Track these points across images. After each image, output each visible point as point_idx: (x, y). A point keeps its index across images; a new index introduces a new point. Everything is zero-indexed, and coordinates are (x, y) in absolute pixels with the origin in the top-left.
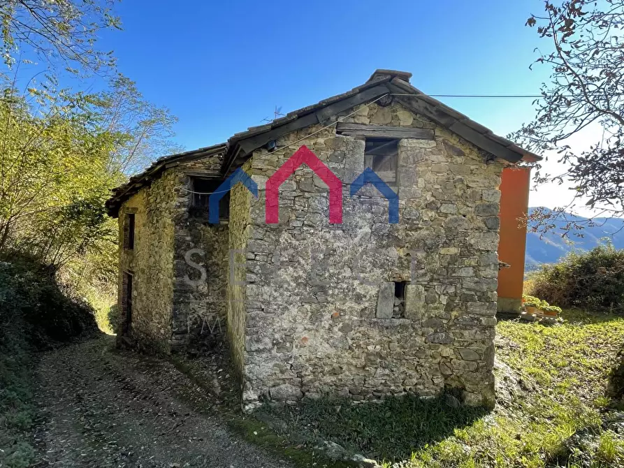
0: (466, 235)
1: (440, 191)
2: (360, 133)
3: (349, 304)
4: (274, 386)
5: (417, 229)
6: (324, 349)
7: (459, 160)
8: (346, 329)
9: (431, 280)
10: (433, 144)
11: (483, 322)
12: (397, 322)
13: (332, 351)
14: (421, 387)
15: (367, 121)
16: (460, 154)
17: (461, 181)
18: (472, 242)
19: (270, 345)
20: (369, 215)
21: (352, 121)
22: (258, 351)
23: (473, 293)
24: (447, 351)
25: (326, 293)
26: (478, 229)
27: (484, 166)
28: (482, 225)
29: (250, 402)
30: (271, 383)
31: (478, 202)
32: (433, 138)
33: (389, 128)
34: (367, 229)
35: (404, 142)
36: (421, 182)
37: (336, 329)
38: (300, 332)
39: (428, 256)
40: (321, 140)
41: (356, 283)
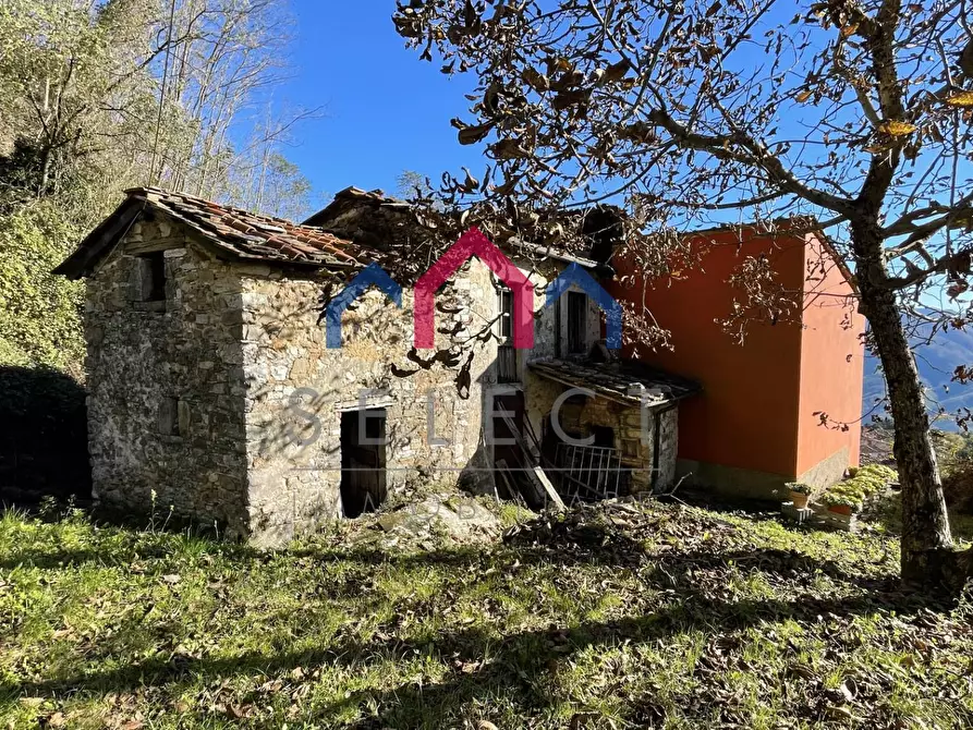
0: (215, 348)
1: (195, 300)
2: (138, 251)
3: (142, 418)
4: (110, 490)
5: (183, 343)
6: (133, 461)
7: (204, 265)
8: (143, 443)
9: (194, 397)
10: (183, 252)
11: (237, 446)
12: (174, 438)
13: (136, 462)
14: (198, 512)
15: (139, 238)
16: (205, 258)
17: (208, 287)
18: (221, 354)
19: (101, 452)
20: (148, 330)
21: (132, 240)
22: (95, 455)
23: (226, 413)
24: (213, 476)
25: (125, 405)
26: (226, 340)
27: (224, 269)
28: (227, 335)
29: (96, 499)
30: (106, 487)
31: (224, 310)
32: (184, 245)
33: (154, 242)
34: (149, 345)
35: (167, 254)
36: (179, 292)
37: (138, 442)
38: (118, 443)
39: (189, 371)
40: (115, 263)
41: (145, 397)
